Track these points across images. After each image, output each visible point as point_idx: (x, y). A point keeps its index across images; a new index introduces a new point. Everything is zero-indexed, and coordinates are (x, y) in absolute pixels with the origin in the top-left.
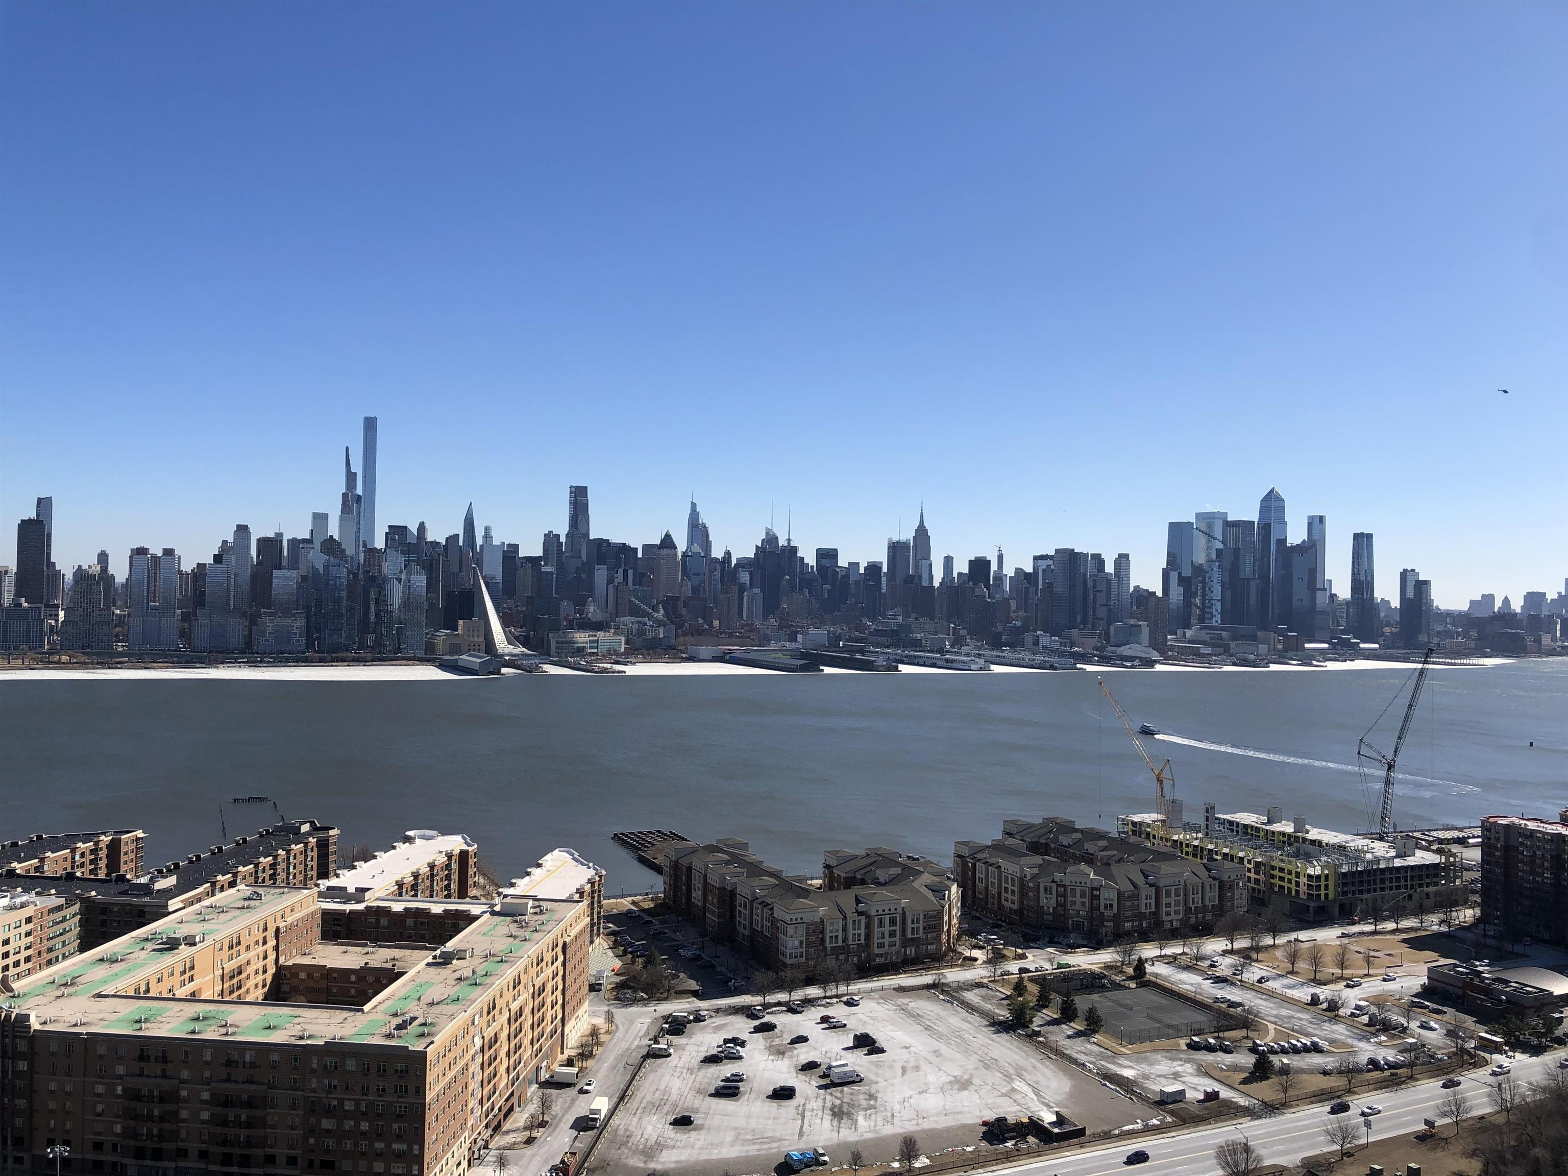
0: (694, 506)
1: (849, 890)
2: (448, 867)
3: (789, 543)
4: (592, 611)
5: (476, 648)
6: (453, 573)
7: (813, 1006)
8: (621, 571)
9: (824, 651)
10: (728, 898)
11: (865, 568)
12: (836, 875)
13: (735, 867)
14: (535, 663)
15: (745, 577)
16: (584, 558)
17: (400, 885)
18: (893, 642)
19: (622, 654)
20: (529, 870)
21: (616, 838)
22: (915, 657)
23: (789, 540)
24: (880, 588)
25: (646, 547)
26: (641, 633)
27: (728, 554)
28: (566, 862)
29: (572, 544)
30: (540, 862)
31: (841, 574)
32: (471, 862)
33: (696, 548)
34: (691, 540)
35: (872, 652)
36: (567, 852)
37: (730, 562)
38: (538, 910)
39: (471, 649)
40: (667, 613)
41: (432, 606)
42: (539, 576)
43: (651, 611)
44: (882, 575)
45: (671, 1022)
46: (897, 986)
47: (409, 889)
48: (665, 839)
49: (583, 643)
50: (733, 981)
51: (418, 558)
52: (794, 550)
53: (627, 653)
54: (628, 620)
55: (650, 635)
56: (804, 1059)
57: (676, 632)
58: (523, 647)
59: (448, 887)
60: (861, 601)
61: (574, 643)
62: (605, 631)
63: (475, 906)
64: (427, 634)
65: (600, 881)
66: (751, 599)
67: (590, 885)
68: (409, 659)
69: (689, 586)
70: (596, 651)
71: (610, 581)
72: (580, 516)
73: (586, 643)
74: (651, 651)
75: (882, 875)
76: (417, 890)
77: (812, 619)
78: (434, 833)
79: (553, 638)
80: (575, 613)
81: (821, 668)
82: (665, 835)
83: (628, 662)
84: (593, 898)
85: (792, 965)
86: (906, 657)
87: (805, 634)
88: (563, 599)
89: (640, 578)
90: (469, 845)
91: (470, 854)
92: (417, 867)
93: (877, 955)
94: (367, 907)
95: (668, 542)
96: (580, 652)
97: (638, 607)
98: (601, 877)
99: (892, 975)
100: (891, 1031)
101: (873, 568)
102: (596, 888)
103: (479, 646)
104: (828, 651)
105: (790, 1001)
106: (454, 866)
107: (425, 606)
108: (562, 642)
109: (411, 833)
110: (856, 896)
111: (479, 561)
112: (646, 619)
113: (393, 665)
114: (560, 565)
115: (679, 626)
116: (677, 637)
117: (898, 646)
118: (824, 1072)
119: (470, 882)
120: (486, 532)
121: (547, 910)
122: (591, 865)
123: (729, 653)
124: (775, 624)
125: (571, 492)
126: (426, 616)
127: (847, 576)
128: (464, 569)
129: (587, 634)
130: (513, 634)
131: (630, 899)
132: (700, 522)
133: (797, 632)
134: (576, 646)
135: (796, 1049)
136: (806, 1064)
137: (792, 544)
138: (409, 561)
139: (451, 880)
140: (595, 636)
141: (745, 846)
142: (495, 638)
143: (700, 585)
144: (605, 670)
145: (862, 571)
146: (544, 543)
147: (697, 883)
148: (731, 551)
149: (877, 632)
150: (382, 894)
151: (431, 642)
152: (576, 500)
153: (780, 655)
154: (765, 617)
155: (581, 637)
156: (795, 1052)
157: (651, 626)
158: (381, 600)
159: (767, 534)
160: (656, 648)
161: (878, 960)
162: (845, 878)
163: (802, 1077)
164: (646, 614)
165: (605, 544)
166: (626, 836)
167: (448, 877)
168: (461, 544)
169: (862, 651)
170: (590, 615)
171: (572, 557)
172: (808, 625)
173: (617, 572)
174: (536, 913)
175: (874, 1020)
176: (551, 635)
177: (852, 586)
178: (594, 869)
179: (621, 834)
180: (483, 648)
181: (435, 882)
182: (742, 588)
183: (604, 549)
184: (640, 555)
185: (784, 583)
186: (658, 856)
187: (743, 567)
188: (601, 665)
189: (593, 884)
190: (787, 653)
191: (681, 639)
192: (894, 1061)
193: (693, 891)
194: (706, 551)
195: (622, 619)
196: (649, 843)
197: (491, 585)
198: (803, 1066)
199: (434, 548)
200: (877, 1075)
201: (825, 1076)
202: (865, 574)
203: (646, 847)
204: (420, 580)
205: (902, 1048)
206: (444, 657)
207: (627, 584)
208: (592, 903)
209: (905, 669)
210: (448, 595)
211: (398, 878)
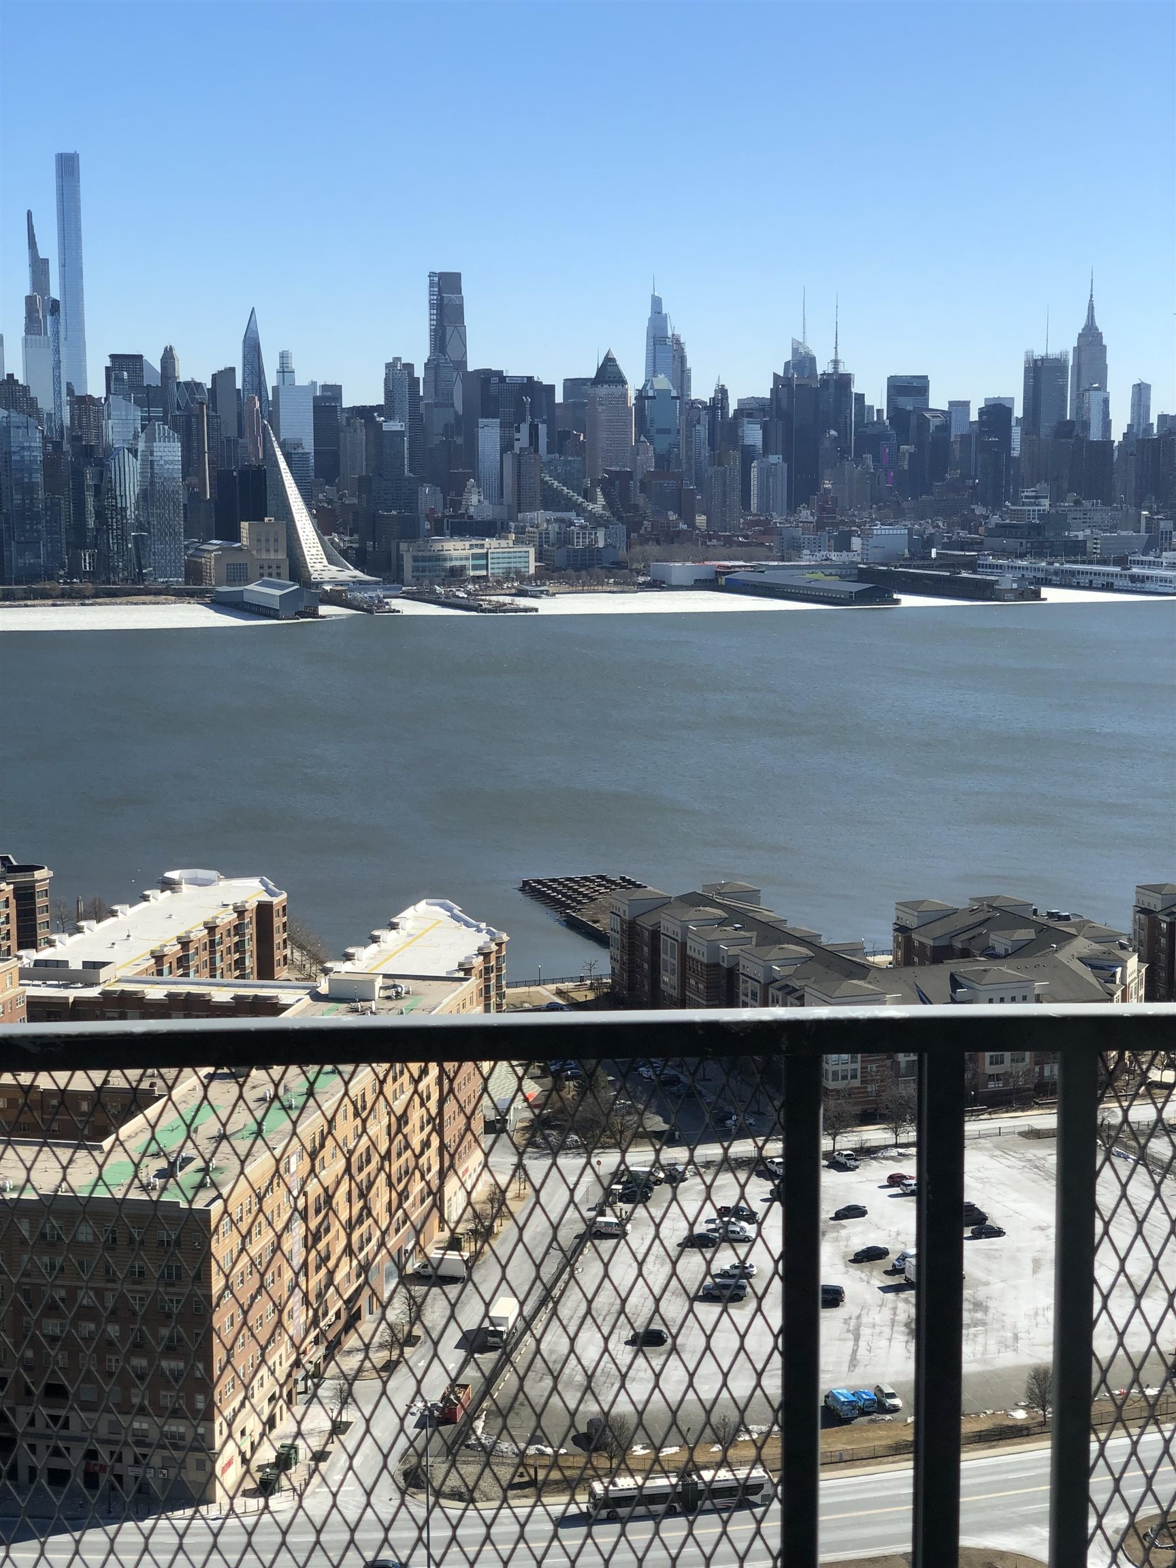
0: (656, 303)
1: (941, 965)
2: (238, 929)
3: (836, 368)
4: (475, 502)
5: (274, 571)
6: (229, 440)
7: (874, 1159)
8: (525, 428)
9: (901, 566)
10: (724, 982)
11: (982, 412)
12: (916, 944)
13: (736, 929)
14: (378, 597)
15: (753, 435)
16: (459, 406)
17: (159, 958)
18: (1032, 547)
19: (530, 578)
20: (376, 933)
21: (529, 889)
22: (1073, 573)
23: (836, 362)
24: (1009, 448)
25: (572, 385)
26: (564, 539)
27: (722, 392)
28: (439, 922)
29: (436, 381)
30: (395, 920)
31: (935, 423)
32: (278, 922)
33: (663, 382)
34: (654, 367)
35: (991, 566)
36: (441, 906)
37: (724, 408)
38: (392, 992)
39: (265, 572)
40: (610, 504)
41: (195, 497)
42: (378, 437)
43: (581, 500)
44: (1013, 423)
45: (627, 1182)
46: (1026, 1129)
47: (175, 965)
48: (611, 890)
49: (461, 559)
50: (734, 1117)
51: (166, 413)
52: (844, 382)
53: (541, 576)
54: (540, 517)
55: (579, 544)
56: (859, 1244)
57: (628, 537)
58: (356, 568)
59: (240, 964)
60: (973, 473)
61: (445, 560)
62: (500, 538)
63: (286, 991)
64: (187, 547)
65: (499, 951)
66: (766, 473)
67: (481, 958)
68: (158, 593)
69: (651, 454)
70: (484, 573)
71: (507, 446)
72: (449, 330)
73: (467, 559)
74: (584, 573)
75: (1000, 940)
76: (188, 968)
77: (879, 509)
78: (213, 874)
79: (407, 552)
80: (445, 508)
81: (895, 596)
82: (613, 882)
83: (542, 592)
84: (488, 980)
85: (837, 1091)
86: (1056, 573)
87: (866, 536)
88: (423, 480)
89: (560, 441)
90: (272, 894)
91: (275, 909)
92: (187, 929)
93: (991, 1077)
94: (104, 993)
95: (609, 372)
96: (456, 575)
97: (559, 493)
98: (499, 945)
99: (1015, 1111)
100: (1015, 1201)
101: (997, 412)
102: (493, 963)
103: (278, 567)
104: (909, 567)
105: (834, 1151)
106: (251, 931)
107: (182, 498)
108: (424, 559)
109: (173, 875)
110: (952, 976)
111: (272, 415)
112: (572, 515)
113: (132, 603)
114: (417, 422)
115: (633, 527)
116: (629, 546)
117: (1040, 555)
118: (894, 1265)
119: (278, 955)
120: (282, 364)
121: (408, 993)
122: (483, 925)
123: (724, 574)
124: (811, 519)
125: (431, 285)
126: (185, 517)
127: (945, 428)
128: (247, 430)
129: (467, 544)
130: (336, 546)
131: (553, 987)
132: (670, 334)
133: (851, 534)
134: (449, 564)
135: (844, 1227)
136: (863, 1251)
137: (842, 370)
138: (149, 419)
139: (244, 952)
140: (482, 546)
141: (753, 895)
142: (306, 553)
143: (669, 452)
144: (500, 608)
145: (974, 416)
146: (386, 379)
147: (669, 959)
148: (727, 387)
149: (1004, 530)
150: (130, 972)
151: (196, 562)
152: (442, 298)
153: (819, 575)
154: (792, 508)
155: (457, 550)
156: (843, 1232)
157: (582, 527)
158: (105, 489)
159: (795, 351)
160: (592, 566)
161: (991, 1085)
162: (934, 948)
163: (856, 1272)
164: (570, 505)
165: (495, 380)
166: (545, 885)
167: (239, 947)
168: (239, 385)
169: (972, 565)
170: (472, 510)
171: (436, 405)
172: (872, 520)
173: (518, 430)
174: (389, 998)
175: (984, 1183)
176: (403, 546)
177: (957, 447)
178: (489, 932)
179: (535, 881)
180: (285, 570)
181: (218, 955)
182: (748, 455)
183: (493, 390)
184: (559, 398)
185: (827, 444)
186: (600, 917)
187: (750, 415)
188: (494, 598)
189: (486, 956)
190: (833, 571)
191: (637, 549)
192: (1019, 1249)
193: (662, 972)
194: (681, 387)
195: (529, 515)
196: (585, 896)
197: (295, 458)
198: (857, 1254)
199: (192, 393)
200: (989, 1271)
201: (895, 1271)
202: (981, 422)
203: (579, 902)
204: (170, 452)
205: (1034, 1229)
206: (220, 589)
207: (536, 451)
208: (487, 988)
209: (1052, 595)
210: (221, 479)
211: (155, 946)
